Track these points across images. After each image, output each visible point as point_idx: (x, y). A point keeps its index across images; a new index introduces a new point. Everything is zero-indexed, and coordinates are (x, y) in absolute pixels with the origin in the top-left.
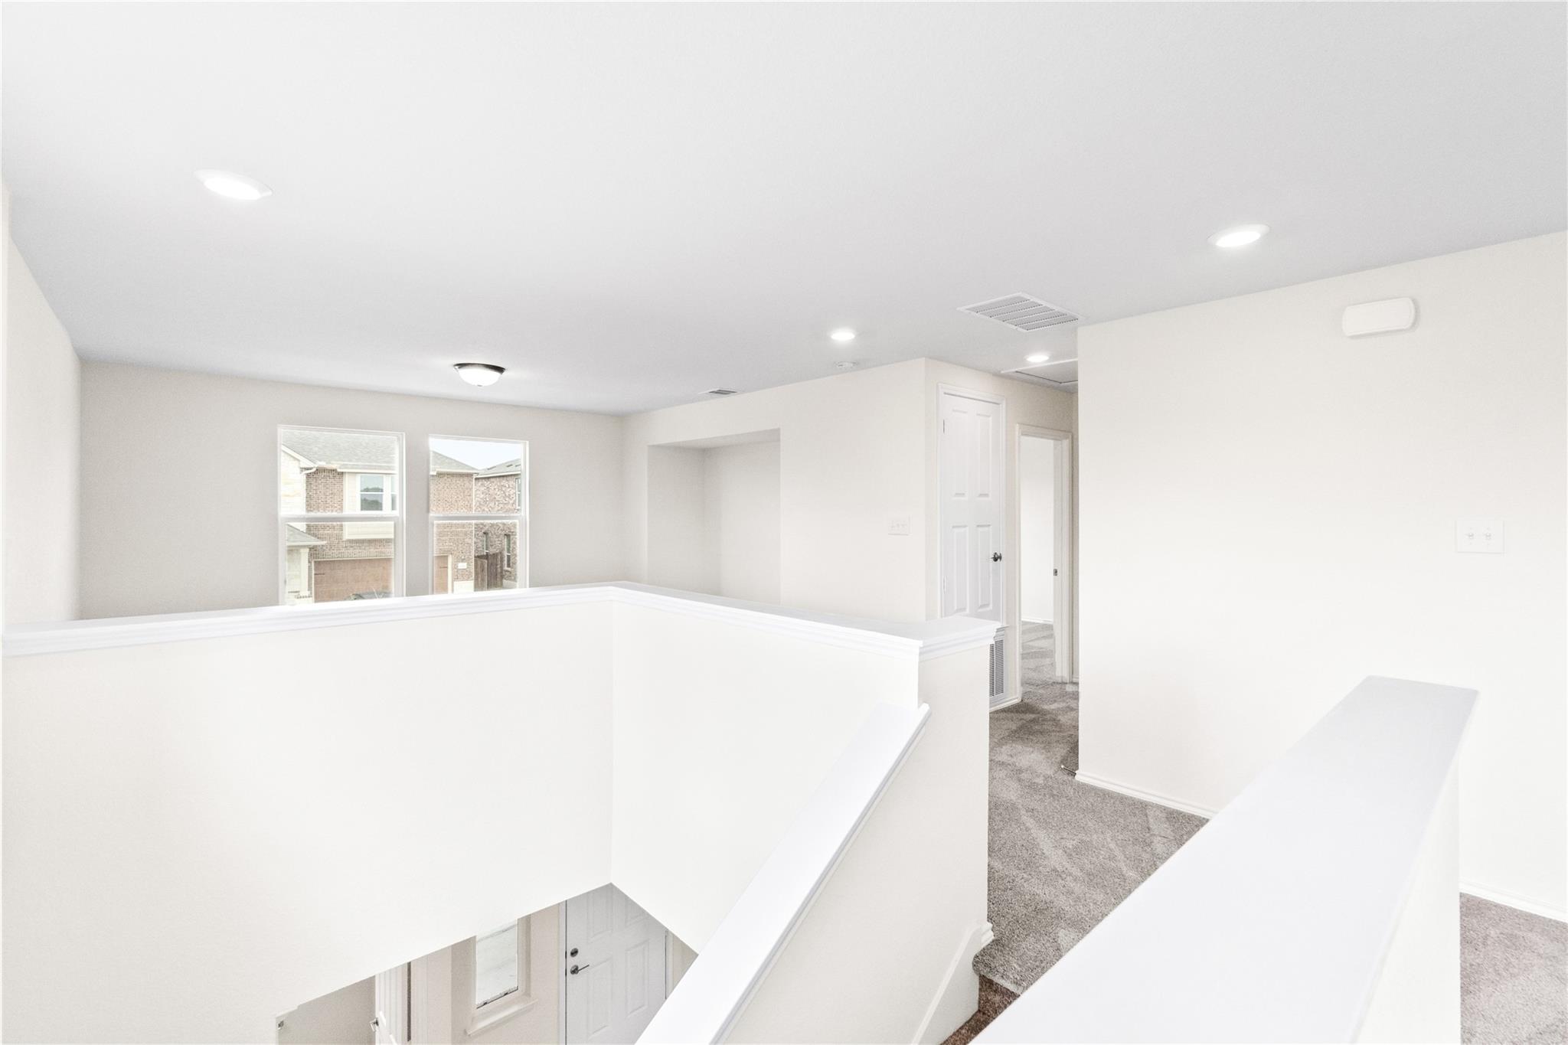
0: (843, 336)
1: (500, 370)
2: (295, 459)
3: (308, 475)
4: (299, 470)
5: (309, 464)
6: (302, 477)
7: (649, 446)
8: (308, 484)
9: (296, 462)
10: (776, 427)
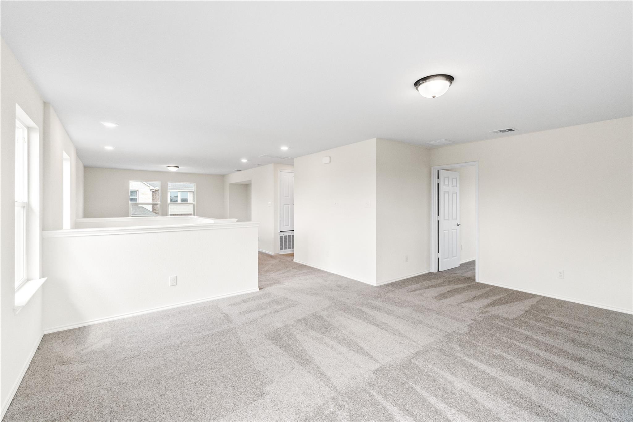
0: (244, 161)
1: (178, 167)
2: (148, 186)
3: (153, 192)
4: (150, 190)
5: (153, 188)
6: (151, 193)
7: (229, 184)
8: (153, 195)
9: (148, 187)
10: (250, 179)
